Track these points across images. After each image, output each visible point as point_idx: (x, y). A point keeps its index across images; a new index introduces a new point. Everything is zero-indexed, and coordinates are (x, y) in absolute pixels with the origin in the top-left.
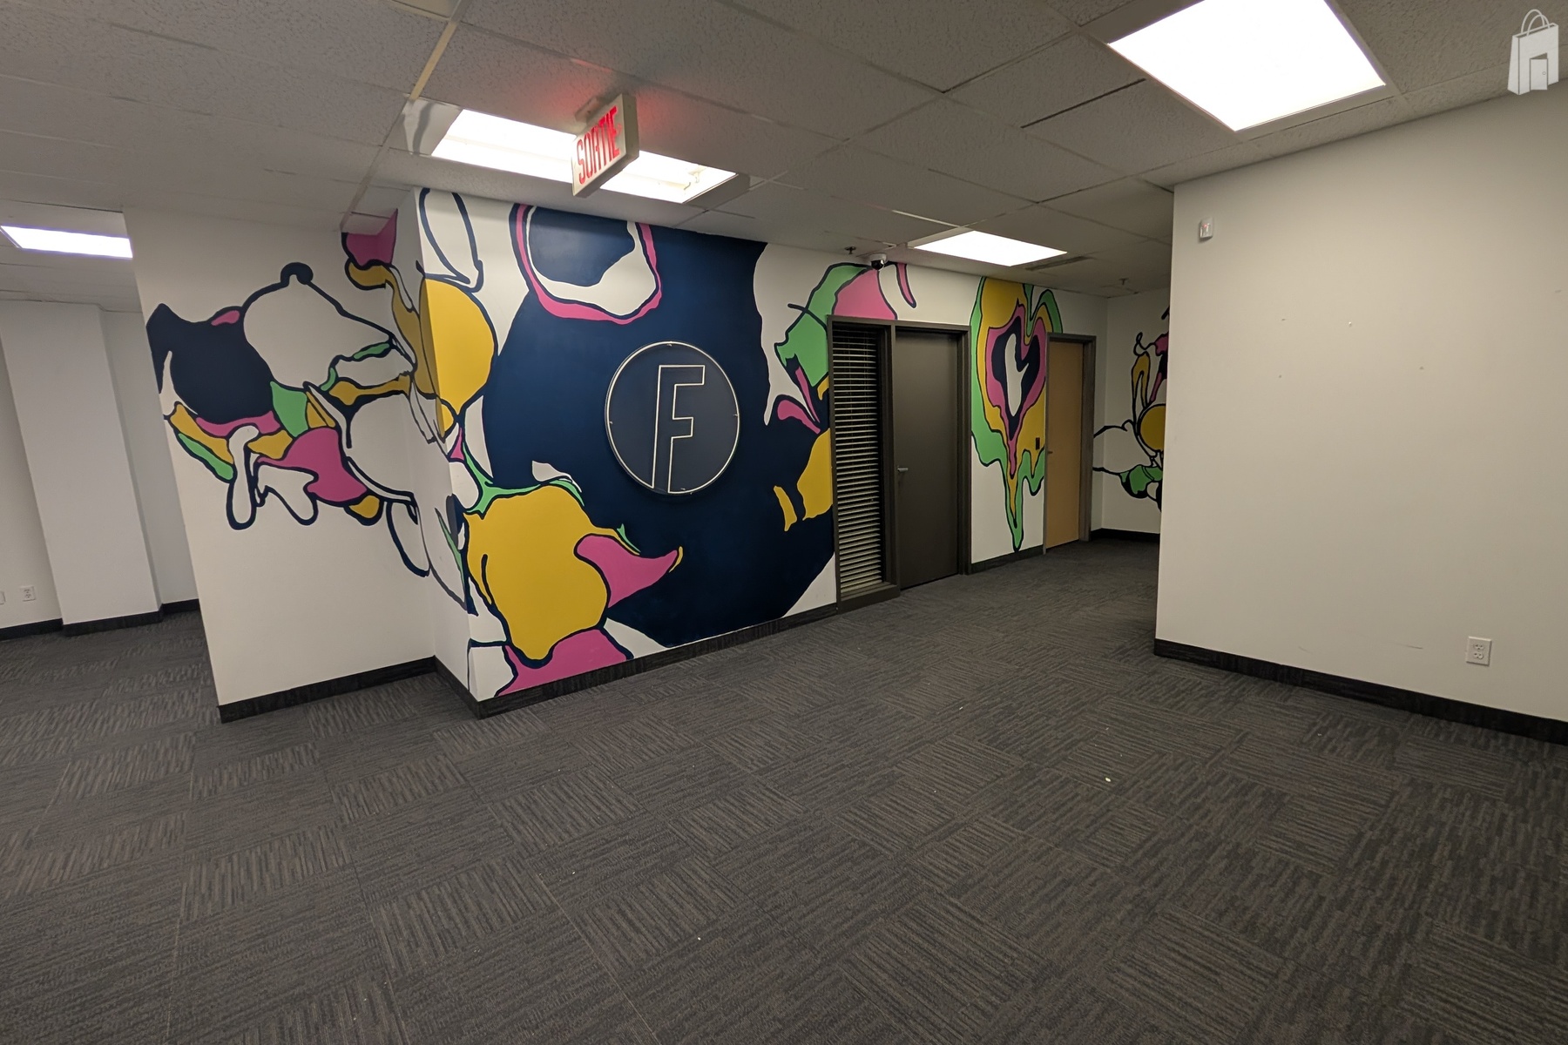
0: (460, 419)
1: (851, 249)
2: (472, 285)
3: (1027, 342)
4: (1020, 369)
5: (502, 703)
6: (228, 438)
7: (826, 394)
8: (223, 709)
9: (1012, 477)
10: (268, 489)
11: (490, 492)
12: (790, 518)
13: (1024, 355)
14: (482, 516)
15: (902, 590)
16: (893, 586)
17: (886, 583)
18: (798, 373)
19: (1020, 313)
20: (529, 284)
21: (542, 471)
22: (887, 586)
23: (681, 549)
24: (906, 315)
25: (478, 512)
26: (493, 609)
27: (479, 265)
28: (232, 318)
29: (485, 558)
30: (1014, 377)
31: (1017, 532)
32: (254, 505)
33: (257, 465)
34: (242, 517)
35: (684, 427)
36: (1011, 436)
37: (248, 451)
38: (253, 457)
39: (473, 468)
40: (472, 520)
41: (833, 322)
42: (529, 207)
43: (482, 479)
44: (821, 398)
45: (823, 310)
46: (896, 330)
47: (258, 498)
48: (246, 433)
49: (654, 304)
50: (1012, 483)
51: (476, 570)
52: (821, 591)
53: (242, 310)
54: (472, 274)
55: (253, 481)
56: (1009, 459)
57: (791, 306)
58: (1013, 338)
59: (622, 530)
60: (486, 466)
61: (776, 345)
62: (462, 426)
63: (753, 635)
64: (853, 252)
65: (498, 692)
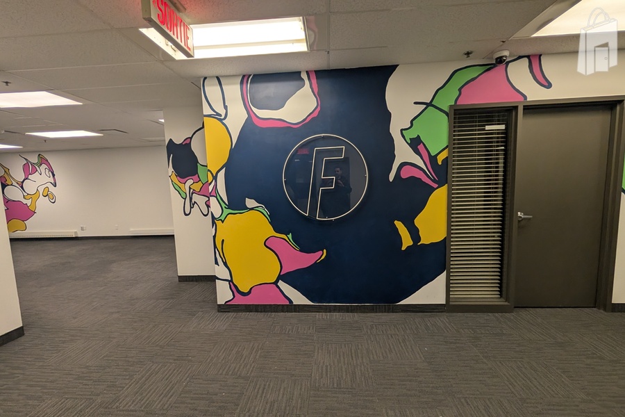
0: (215, 178)
1: (468, 54)
2: (222, 117)
5: (227, 308)
6: (185, 184)
7: (446, 161)
8: (179, 277)
10: (195, 202)
11: (227, 211)
12: (407, 241)
14: (223, 222)
15: (515, 307)
16: (506, 303)
17: (502, 299)
18: (420, 147)
20: (248, 113)
21: (250, 203)
22: (502, 302)
23: (325, 251)
24: (536, 94)
25: (221, 220)
26: (225, 264)
27: (226, 107)
28: (188, 141)
29: (223, 240)
32: (191, 208)
33: (192, 194)
34: (187, 212)
35: (329, 182)
37: (190, 188)
38: (192, 190)
39: (220, 200)
40: (219, 223)
41: (455, 110)
42: (250, 75)
43: (223, 205)
44: (440, 163)
45: (447, 101)
46: (524, 109)
47: (192, 205)
48: (190, 182)
49: (315, 114)
51: (219, 246)
52: (433, 292)
53: (191, 138)
54: (222, 112)
55: (191, 199)
57: (416, 103)
59: (290, 236)
60: (225, 199)
61: (402, 130)
62: (216, 181)
63: (372, 310)
64: (470, 55)
65: (226, 302)
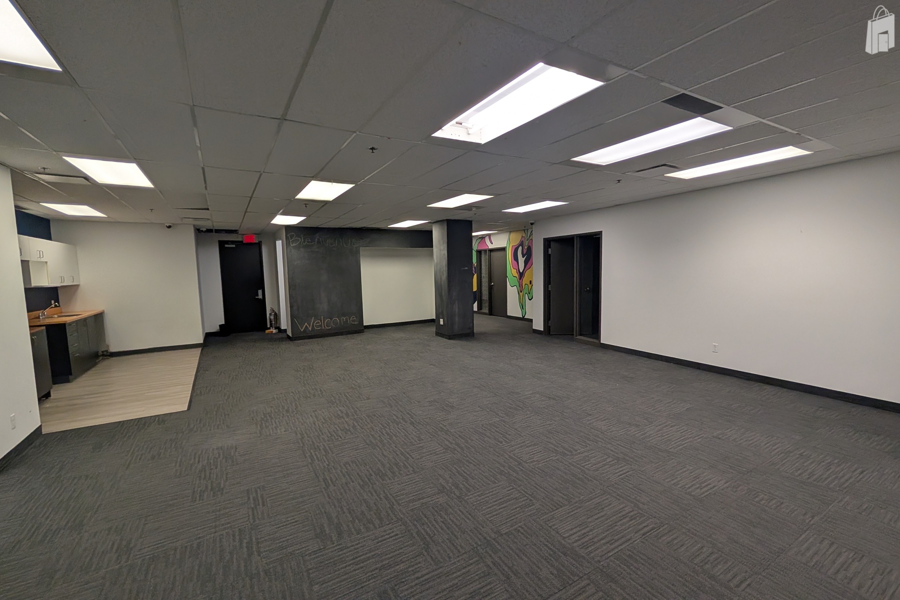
3: (526, 248)
4: (523, 257)
9: (521, 292)
13: (525, 253)
19: (523, 239)
24: (491, 246)
30: (521, 260)
31: (524, 311)
36: (520, 279)
50: (521, 294)
56: (519, 286)
58: (520, 248)
